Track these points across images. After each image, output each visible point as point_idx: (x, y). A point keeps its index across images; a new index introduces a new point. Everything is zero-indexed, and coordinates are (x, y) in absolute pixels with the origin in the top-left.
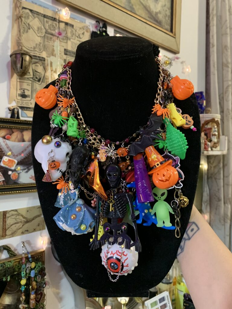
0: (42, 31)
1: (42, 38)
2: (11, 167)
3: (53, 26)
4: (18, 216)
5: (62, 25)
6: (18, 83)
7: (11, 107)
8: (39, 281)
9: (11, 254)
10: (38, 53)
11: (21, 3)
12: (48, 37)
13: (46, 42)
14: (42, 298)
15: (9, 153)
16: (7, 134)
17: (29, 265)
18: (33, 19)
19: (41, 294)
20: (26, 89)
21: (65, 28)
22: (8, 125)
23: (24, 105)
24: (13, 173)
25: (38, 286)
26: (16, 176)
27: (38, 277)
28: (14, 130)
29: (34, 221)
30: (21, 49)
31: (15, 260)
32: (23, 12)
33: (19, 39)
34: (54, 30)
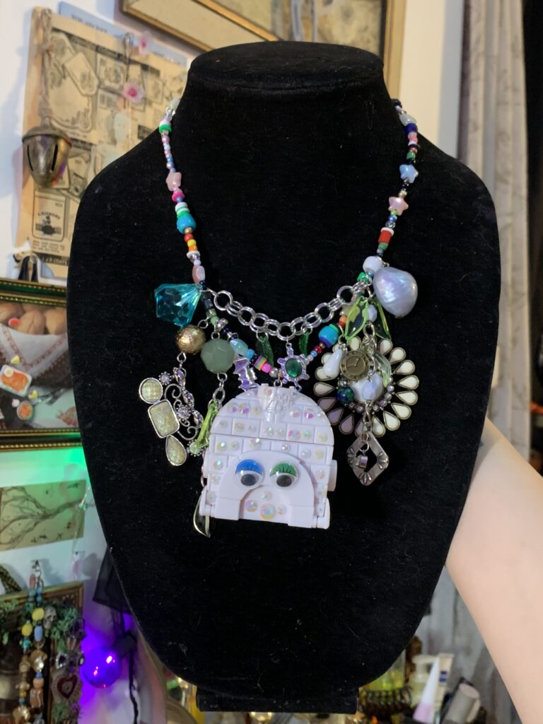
0: (91, 84)
1: (90, 99)
2: (18, 390)
3: (116, 71)
4: (26, 502)
5: (135, 71)
6: (37, 199)
7: (21, 254)
8: (72, 648)
9: (11, 586)
10: (81, 134)
11: (49, 19)
12: (103, 98)
13: (99, 109)
14: (75, 689)
15: (15, 359)
16: (11, 316)
17: (51, 612)
18: (74, 55)
19: (74, 680)
20: (53, 215)
21: (142, 78)
22: (16, 296)
23: (48, 250)
24: (22, 403)
25: (68, 662)
26: (29, 411)
27: (69, 640)
28: (26, 307)
29: (58, 516)
30: (49, 124)
31: (19, 599)
32: (51, 39)
33: (45, 101)
34: (117, 81)
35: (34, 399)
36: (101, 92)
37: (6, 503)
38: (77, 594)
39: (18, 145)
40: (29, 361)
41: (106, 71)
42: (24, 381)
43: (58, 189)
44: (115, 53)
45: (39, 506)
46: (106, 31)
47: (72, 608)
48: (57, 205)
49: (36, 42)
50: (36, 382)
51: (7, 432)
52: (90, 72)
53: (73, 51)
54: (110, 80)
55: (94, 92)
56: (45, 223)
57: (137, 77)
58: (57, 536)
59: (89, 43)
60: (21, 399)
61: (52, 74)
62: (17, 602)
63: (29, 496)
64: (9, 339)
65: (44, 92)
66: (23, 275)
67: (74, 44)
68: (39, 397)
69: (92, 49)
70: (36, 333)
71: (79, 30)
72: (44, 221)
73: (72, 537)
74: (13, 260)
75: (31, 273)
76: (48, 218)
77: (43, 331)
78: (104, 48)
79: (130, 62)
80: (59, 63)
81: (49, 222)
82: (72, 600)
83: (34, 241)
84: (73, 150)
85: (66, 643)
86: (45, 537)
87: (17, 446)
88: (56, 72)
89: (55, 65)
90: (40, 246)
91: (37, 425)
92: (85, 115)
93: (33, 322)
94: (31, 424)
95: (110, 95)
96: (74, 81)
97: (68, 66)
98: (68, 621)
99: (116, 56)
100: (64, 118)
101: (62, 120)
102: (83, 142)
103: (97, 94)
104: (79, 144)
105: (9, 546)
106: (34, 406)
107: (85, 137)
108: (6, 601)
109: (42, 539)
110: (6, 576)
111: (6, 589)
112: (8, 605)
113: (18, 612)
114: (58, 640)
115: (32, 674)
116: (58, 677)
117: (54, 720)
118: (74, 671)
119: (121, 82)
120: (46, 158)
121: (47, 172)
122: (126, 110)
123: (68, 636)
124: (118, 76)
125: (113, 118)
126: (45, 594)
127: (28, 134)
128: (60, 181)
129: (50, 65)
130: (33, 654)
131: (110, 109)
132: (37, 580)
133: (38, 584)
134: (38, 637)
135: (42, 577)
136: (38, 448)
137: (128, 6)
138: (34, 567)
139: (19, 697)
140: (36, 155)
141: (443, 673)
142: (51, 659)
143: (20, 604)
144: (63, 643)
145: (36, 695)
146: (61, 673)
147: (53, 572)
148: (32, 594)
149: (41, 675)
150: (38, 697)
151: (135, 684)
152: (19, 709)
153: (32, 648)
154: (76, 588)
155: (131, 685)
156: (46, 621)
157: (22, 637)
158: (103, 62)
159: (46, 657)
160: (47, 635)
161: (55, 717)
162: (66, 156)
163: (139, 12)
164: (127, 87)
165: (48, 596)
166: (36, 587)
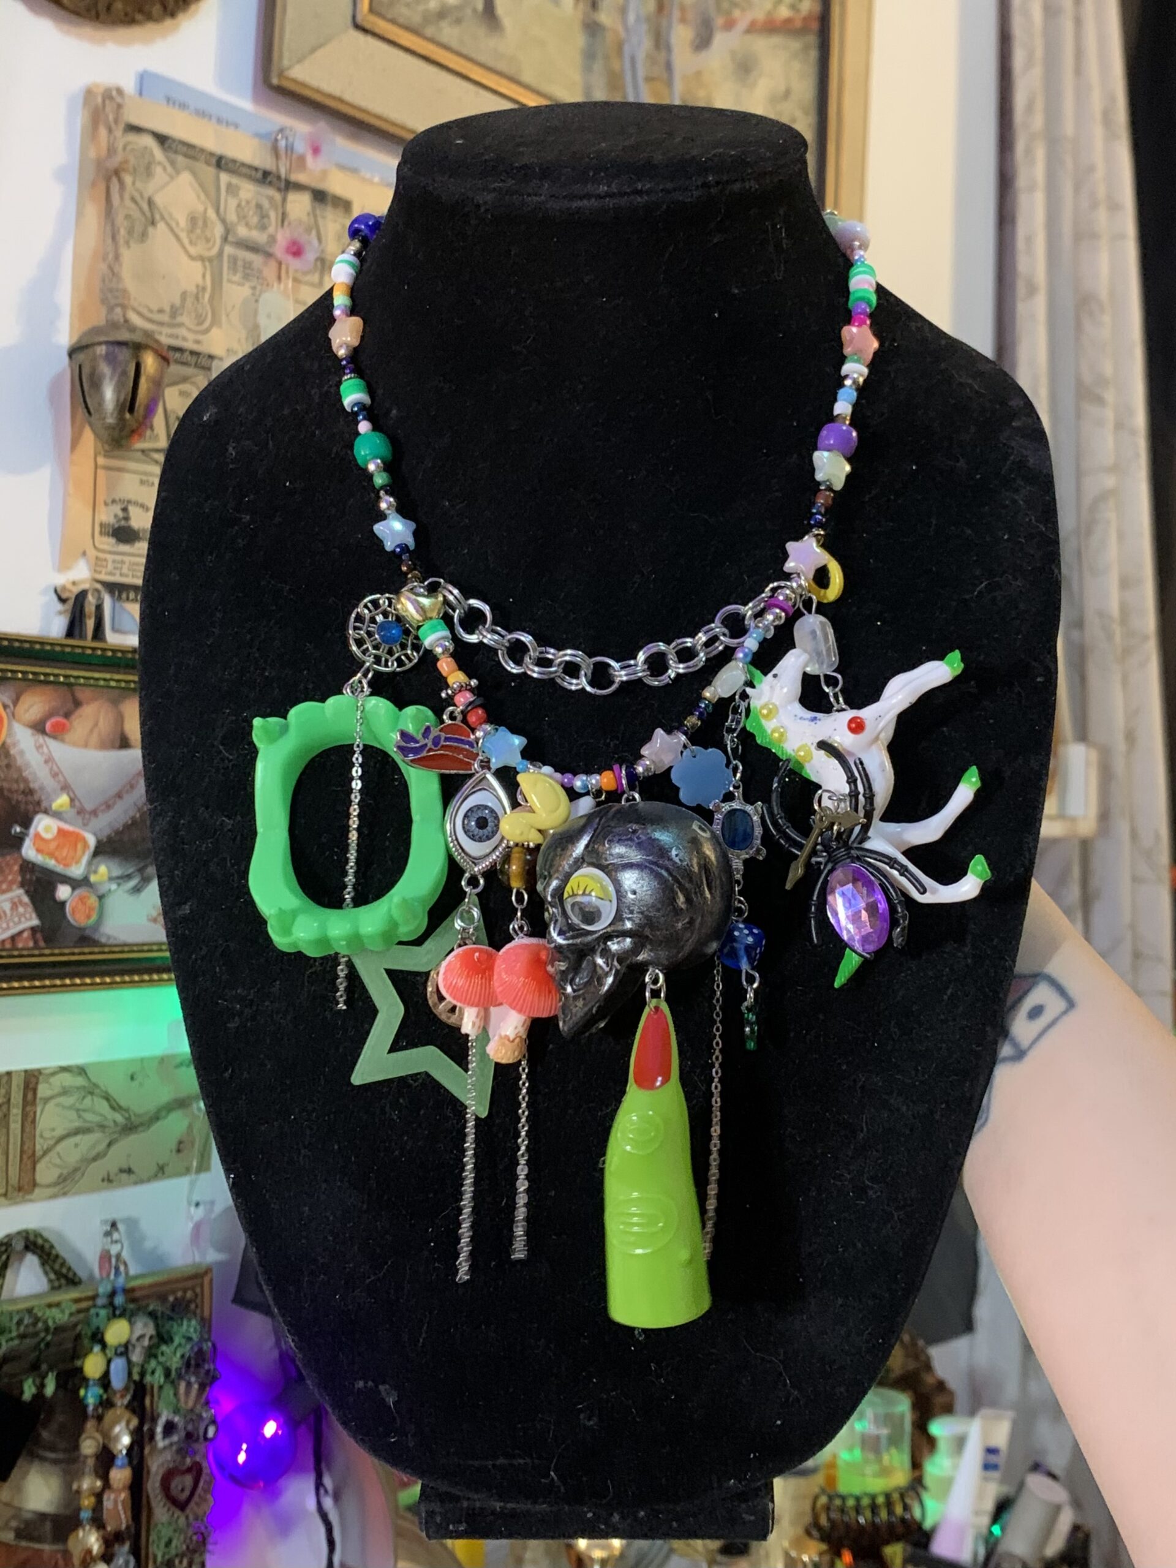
0: (208, 234)
1: (207, 264)
2: (66, 865)
3: (259, 206)
4: (89, 1097)
5: (299, 204)
6: (101, 473)
7: (69, 586)
8: (191, 1403)
9: (59, 1275)
10: (191, 336)
11: (120, 106)
12: (234, 260)
13: (226, 285)
14: (199, 1490)
15: (61, 801)
16: (50, 715)
17: (144, 1328)
18: (172, 178)
19: (196, 1471)
20: (136, 503)
21: (315, 216)
22: (60, 673)
23: (127, 576)
24: (77, 892)
25: (183, 1434)
26: (91, 909)
27: (182, 1386)
28: (81, 694)
29: (156, 1127)
30: (122, 320)
31: (77, 1301)
32: (124, 148)
33: (113, 273)
34: (263, 228)
35: (100, 883)
36: (229, 250)
37: (46, 1100)
38: (198, 1290)
39: (62, 363)
40: (89, 807)
41: (239, 206)
42: (80, 846)
43: (143, 451)
44: (256, 169)
45: (115, 1107)
46: (236, 126)
47: (189, 1320)
48: (142, 482)
49: (92, 154)
50: (105, 849)
51: (47, 951)
52: (206, 210)
53: (169, 169)
54: (247, 225)
55: (215, 251)
56: (119, 521)
57: (305, 218)
58: (155, 1168)
59: (202, 150)
60: (75, 884)
61: (128, 217)
62: (74, 1308)
63: (96, 1085)
64: (46, 762)
65: (111, 256)
66: (74, 628)
67: (173, 156)
68: (111, 879)
69: (208, 163)
70: (104, 746)
71: (180, 127)
72: (116, 516)
73: (187, 1171)
74: (55, 598)
75: (90, 624)
76: (125, 510)
77: (118, 744)
78: (234, 161)
79: (290, 186)
80: (142, 196)
81: (127, 519)
82: (190, 1302)
83: (97, 558)
84: (174, 369)
85: (176, 1394)
86: (129, 1171)
87: (68, 981)
88: (136, 214)
89: (133, 200)
90: (110, 567)
91: (109, 937)
92: (197, 298)
93: (96, 725)
94: (96, 937)
95: (249, 256)
96: (172, 230)
97: (159, 200)
98: (180, 1345)
99: (259, 175)
100: (155, 308)
101: (151, 311)
102: (193, 353)
103: (221, 253)
104: (187, 357)
105: (56, 1190)
106: (101, 898)
107: (198, 342)
108: (50, 1306)
109: (124, 1176)
110: (49, 1254)
111: (50, 1281)
112: (55, 1311)
113: (75, 1325)
114: (161, 1387)
115: (106, 1459)
116: (163, 1464)
117: (155, 1557)
118: (194, 1453)
119: (271, 230)
120: (118, 390)
121: (121, 418)
122: (282, 286)
123: (180, 1376)
124: (264, 216)
125: (257, 301)
126: (133, 1290)
127: (79, 341)
128: (148, 433)
129: (122, 197)
130: (109, 1415)
131: (247, 285)
132: (113, 1260)
133: (117, 1269)
134: (118, 1381)
135: (125, 1255)
136: (112, 985)
137: (281, 74)
138: (108, 1234)
139: (79, 1509)
140: (96, 384)
141: (991, 1451)
142: (146, 1428)
143: (79, 1311)
144: (171, 1393)
145: (117, 1503)
146: (168, 1456)
147: (148, 1244)
148: (103, 1289)
149: (126, 1461)
150: (120, 1507)
151: (328, 1481)
152: (81, 1533)
153: (106, 1404)
154: (198, 1277)
155: (319, 1485)
156: (134, 1346)
157: (85, 1380)
158: (232, 189)
159: (135, 1422)
160: (136, 1377)
161: (157, 1551)
162: (158, 384)
163: (304, 85)
164: (282, 238)
165: (138, 1294)
166: (112, 1277)
